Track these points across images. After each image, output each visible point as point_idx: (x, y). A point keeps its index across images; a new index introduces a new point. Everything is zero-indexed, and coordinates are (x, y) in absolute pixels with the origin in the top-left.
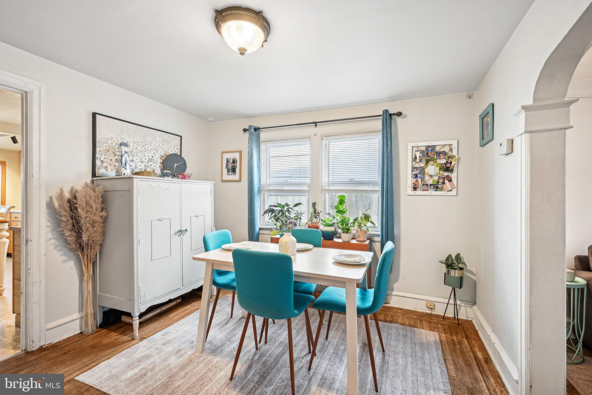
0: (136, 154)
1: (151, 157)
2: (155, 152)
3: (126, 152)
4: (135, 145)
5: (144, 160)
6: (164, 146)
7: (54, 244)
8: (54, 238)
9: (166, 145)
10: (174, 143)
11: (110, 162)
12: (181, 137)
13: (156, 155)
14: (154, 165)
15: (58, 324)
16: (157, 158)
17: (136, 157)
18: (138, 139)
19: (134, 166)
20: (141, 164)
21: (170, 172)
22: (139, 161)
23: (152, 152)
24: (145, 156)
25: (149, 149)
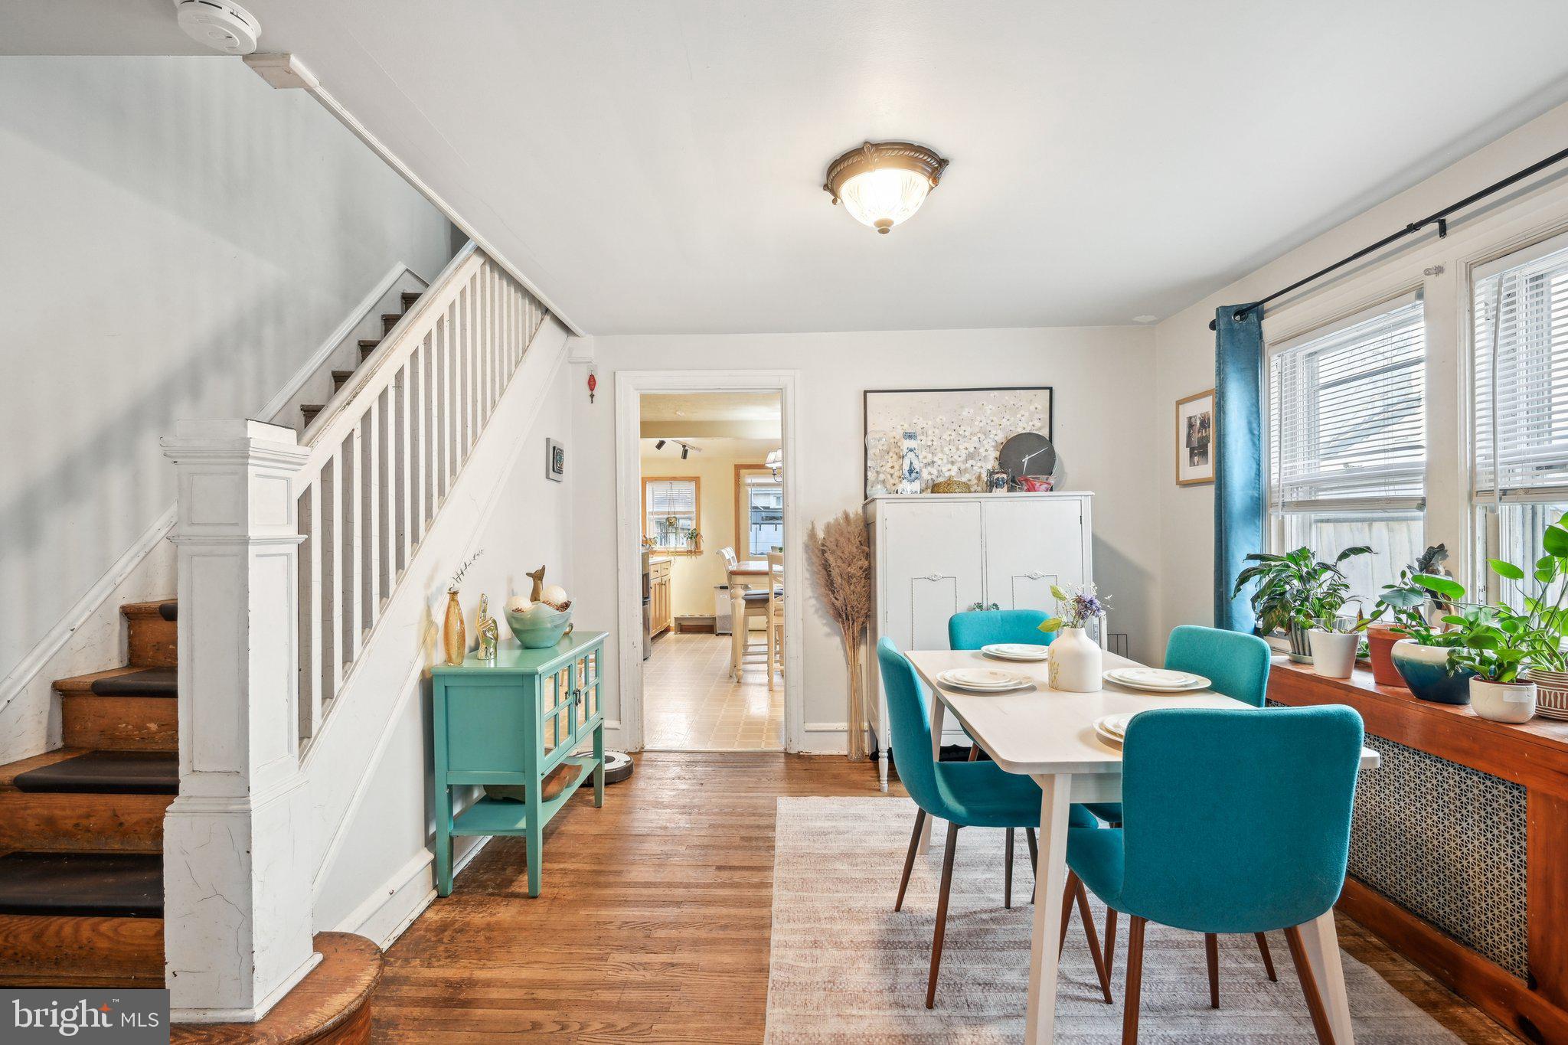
0: (939, 449)
1: (972, 450)
2: (983, 437)
3: (911, 450)
4: (937, 431)
5: (956, 457)
6: (1005, 420)
7: (814, 605)
8: (813, 597)
9: (1008, 417)
10: (1032, 408)
11: (892, 471)
12: (1051, 389)
13: (985, 442)
14: (979, 464)
15: (819, 729)
16: (986, 450)
17: (940, 455)
18: (944, 419)
19: (935, 472)
20: (950, 466)
21: (1005, 476)
22: (945, 461)
23: (975, 439)
24: (958, 449)
25: (967, 434)
